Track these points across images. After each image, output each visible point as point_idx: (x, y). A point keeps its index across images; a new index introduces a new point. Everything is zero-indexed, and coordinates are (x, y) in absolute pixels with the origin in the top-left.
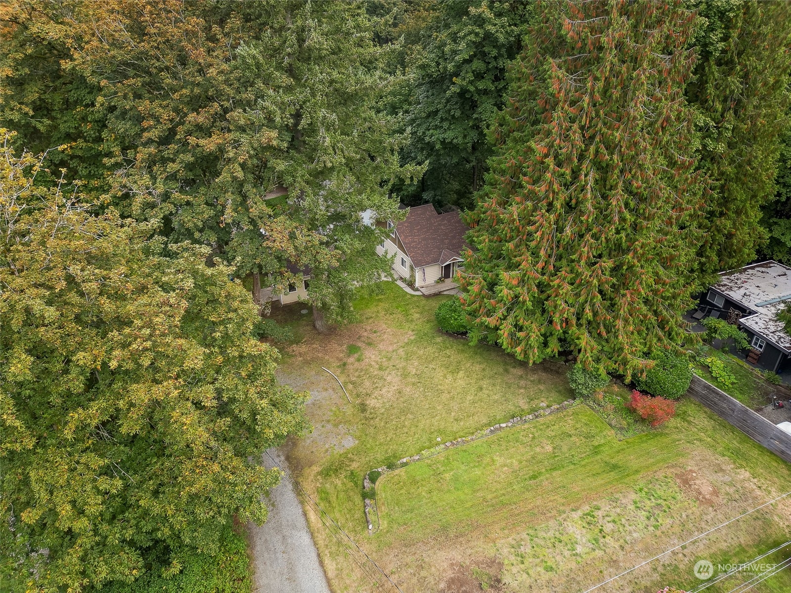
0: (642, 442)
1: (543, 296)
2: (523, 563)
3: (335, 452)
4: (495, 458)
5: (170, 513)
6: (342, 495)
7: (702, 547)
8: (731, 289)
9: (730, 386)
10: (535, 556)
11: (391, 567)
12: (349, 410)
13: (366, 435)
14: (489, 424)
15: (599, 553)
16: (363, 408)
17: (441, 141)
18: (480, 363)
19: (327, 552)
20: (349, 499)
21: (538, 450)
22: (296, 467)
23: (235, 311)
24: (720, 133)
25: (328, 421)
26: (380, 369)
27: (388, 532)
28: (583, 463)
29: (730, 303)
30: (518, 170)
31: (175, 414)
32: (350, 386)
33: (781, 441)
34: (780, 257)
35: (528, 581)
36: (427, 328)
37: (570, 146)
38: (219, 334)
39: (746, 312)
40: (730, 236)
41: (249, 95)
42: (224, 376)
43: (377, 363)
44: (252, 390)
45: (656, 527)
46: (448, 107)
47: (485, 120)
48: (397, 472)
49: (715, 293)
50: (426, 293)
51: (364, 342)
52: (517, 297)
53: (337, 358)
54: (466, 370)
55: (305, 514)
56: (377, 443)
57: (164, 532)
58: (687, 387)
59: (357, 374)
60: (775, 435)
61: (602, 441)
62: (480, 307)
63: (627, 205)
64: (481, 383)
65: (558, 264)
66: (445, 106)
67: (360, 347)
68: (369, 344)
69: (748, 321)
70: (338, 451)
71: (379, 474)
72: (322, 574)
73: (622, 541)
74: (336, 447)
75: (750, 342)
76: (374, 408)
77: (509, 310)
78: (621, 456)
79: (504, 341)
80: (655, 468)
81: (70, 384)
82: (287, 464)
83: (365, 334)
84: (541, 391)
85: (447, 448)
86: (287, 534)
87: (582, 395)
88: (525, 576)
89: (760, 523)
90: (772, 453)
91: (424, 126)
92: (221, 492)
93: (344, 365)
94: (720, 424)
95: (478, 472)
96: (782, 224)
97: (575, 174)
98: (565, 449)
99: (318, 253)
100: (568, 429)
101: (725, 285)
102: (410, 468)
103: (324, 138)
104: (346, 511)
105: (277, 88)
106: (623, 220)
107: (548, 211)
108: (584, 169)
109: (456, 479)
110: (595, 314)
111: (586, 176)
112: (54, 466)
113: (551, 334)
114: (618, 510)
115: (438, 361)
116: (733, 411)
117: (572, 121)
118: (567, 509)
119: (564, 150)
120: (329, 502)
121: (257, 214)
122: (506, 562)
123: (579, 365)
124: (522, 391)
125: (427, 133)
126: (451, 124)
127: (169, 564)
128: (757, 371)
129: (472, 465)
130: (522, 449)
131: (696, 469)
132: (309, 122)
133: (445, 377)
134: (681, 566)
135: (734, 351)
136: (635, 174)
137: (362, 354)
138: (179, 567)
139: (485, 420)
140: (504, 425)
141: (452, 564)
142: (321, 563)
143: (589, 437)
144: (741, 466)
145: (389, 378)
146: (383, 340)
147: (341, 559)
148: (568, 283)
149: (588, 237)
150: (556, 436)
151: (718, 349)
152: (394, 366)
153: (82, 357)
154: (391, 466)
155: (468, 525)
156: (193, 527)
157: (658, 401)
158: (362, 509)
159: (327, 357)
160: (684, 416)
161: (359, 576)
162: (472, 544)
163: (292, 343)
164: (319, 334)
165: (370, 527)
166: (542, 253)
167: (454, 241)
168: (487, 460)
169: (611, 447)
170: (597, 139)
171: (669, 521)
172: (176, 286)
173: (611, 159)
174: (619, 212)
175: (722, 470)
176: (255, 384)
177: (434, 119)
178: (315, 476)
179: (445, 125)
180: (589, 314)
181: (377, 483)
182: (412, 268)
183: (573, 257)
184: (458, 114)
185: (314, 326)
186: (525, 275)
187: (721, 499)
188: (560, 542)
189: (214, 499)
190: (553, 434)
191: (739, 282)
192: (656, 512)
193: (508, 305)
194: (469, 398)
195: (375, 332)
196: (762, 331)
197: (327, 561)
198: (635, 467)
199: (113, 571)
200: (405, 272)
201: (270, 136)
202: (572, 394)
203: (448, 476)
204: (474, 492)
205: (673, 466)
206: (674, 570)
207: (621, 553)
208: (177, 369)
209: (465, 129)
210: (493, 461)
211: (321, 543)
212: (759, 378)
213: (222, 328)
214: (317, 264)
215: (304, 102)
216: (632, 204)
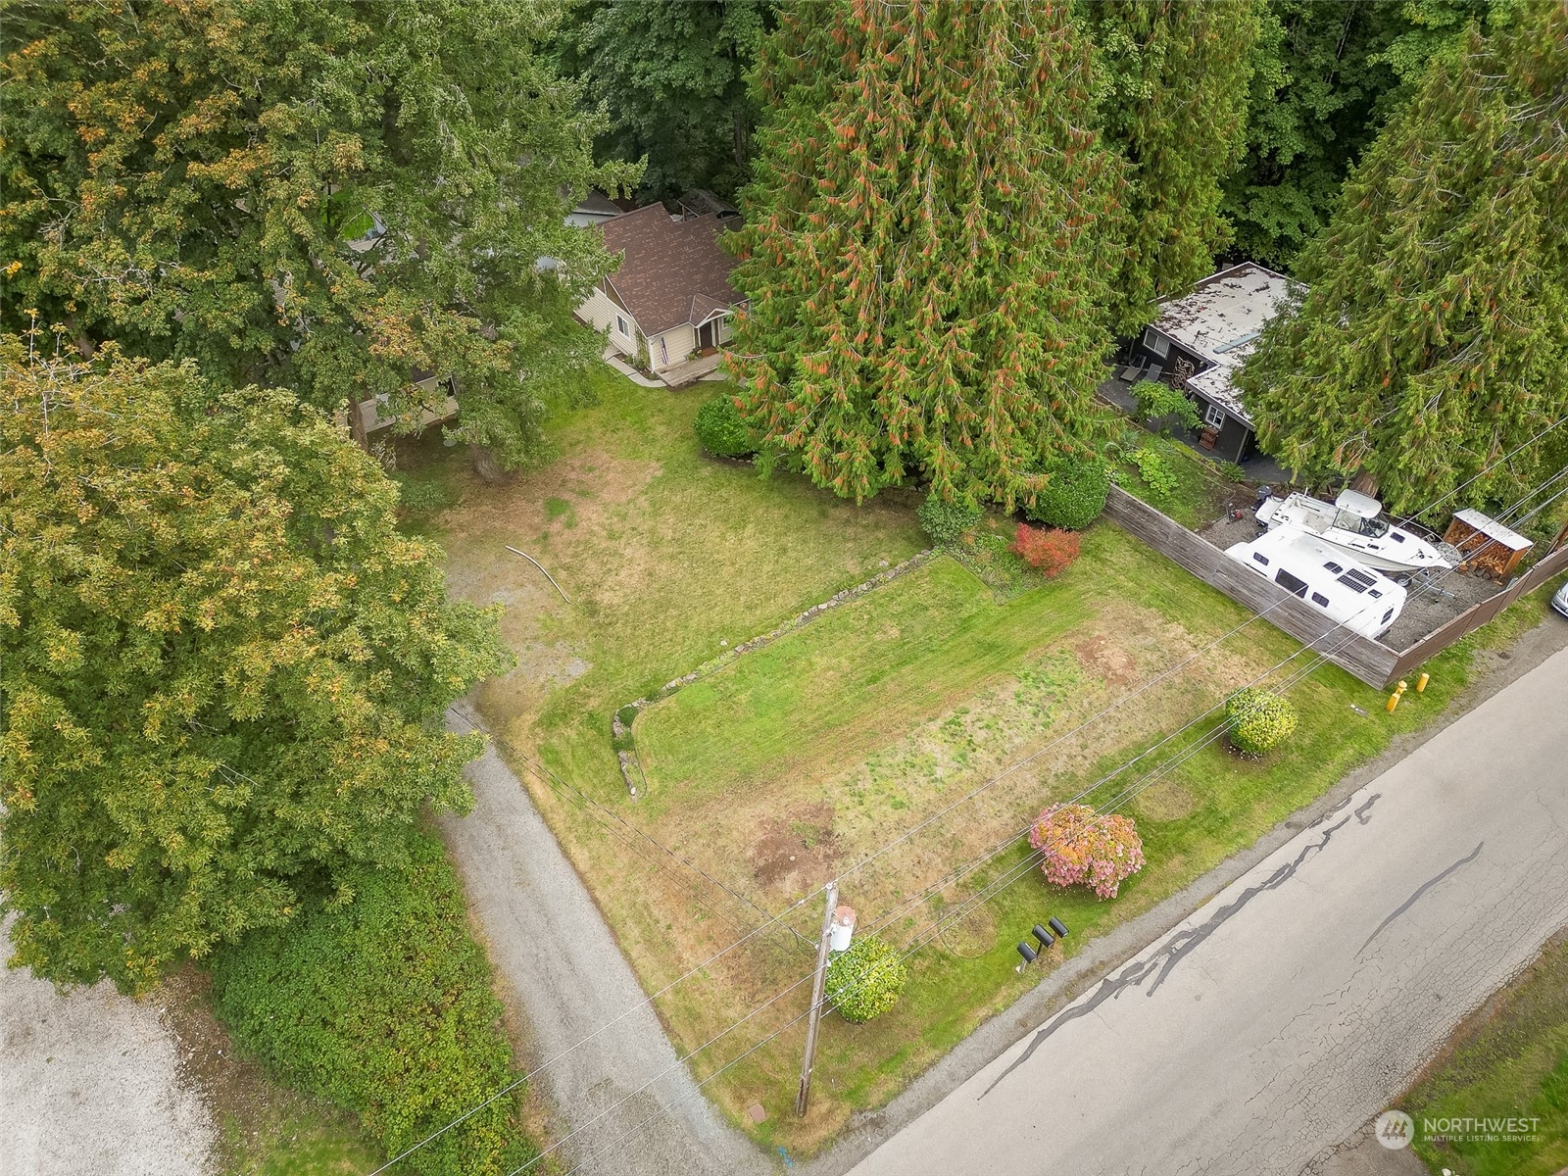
0: (1033, 603)
1: (870, 390)
2: (861, 803)
3: (557, 687)
4: (814, 659)
5: (325, 821)
6: (580, 752)
7: (1108, 741)
8: (1179, 324)
9: (1168, 494)
10: (878, 792)
11: (673, 842)
12: (568, 616)
13: (604, 653)
14: (801, 608)
15: (967, 773)
16: (591, 608)
17: (664, 85)
18: (780, 506)
19: (571, 837)
20: (593, 755)
21: (878, 637)
22: (496, 720)
23: (360, 496)
24: (1146, 62)
25: (536, 639)
26: (611, 536)
27: (661, 793)
28: (946, 648)
29: (1176, 350)
30: (808, 164)
31: (312, 680)
32: (563, 574)
33: (1230, 573)
34: (1263, 254)
35: (871, 826)
36: (684, 451)
37: (892, 125)
38: (343, 540)
39: (1200, 365)
40: (1170, 240)
41: (291, 70)
42: (366, 605)
43: (602, 526)
44: (417, 622)
45: (1046, 725)
46: (669, 15)
47: (742, 44)
48: (663, 703)
49: (1154, 334)
50: (673, 383)
51: (573, 491)
52: (828, 394)
53: (531, 526)
54: (758, 522)
55: (526, 789)
56: (625, 663)
57: (320, 850)
58: (1101, 506)
59: (570, 551)
60: (1222, 566)
61: (975, 610)
62: (770, 412)
63: (991, 221)
64: (784, 540)
65: (889, 332)
66: (663, 14)
67: (567, 502)
68: (584, 494)
69: (1202, 383)
70: (562, 685)
71: (635, 711)
72: (569, 869)
73: (999, 751)
74: (556, 679)
75: (1202, 417)
76: (610, 606)
77: (817, 417)
78: (1001, 630)
79: (815, 470)
80: (1048, 641)
81: (140, 662)
82: (478, 718)
83: (573, 475)
84: (880, 541)
85: (738, 655)
86: (503, 822)
87: (942, 541)
88: (865, 820)
89: (1190, 696)
90: (1218, 592)
91: (627, 54)
92: (396, 779)
93: (545, 537)
94: (1149, 558)
95: (789, 684)
96: (1265, 196)
97: (905, 173)
98: (918, 630)
99: (469, 349)
100: (922, 598)
101: (1171, 318)
102: (683, 694)
103: (450, 140)
104: (591, 774)
105: (341, 50)
106: (985, 251)
107: (865, 241)
108: (918, 165)
109: (756, 700)
110: (953, 411)
111: (922, 176)
112: (139, 786)
113: (889, 449)
114: (993, 710)
115: (709, 512)
116: (1167, 535)
117: (892, 76)
118: (923, 719)
119: (882, 133)
120: (562, 765)
121: (347, 296)
122: (838, 806)
123: (933, 497)
124: (850, 545)
125: (634, 67)
126: (678, 49)
127: (334, 892)
128: (1211, 464)
129: (779, 675)
130: (854, 640)
131: (1105, 633)
132: (415, 109)
133: (723, 537)
134: (1080, 773)
135: (1178, 434)
136: (1000, 170)
137: (573, 514)
138: (351, 893)
139: (794, 603)
140: (823, 606)
141: (762, 823)
142: (566, 854)
143: (955, 605)
144: (1175, 619)
145: (628, 552)
146: (607, 483)
147: (595, 843)
148: (907, 365)
149: (932, 285)
150: (904, 612)
151: (1154, 432)
152: (633, 529)
153: (153, 619)
154: (652, 697)
155: (780, 765)
156: (363, 835)
157: (1055, 537)
158: (616, 767)
159: (511, 527)
160: (1095, 553)
161: (626, 861)
162: (788, 790)
163: (440, 507)
164: (488, 484)
165: (633, 791)
166: (862, 317)
167: (713, 276)
168: (802, 664)
169: (987, 618)
170: (935, 111)
171: (1064, 714)
172: (256, 473)
173: (960, 147)
174: (979, 238)
175: (1144, 629)
176: (417, 609)
177: (643, 36)
178: (531, 729)
179: (668, 51)
180: (942, 415)
181: (634, 725)
182: (640, 338)
183: (911, 322)
184: (689, 29)
185: (476, 471)
186: (837, 357)
187: (1139, 672)
188: (913, 766)
189: (388, 791)
190: (900, 609)
191: (1193, 310)
192: (1047, 704)
193: (814, 409)
194: (767, 568)
195: (590, 470)
196: (1219, 396)
197: (575, 850)
198: (1020, 643)
199: (252, 916)
200: (628, 343)
201: (348, 149)
202: (928, 541)
203: (743, 698)
204: (786, 715)
205: (1072, 635)
206: (1070, 780)
207: (998, 768)
208: (298, 613)
209: (707, 59)
210: (811, 664)
211: (560, 826)
212: (1213, 475)
213: (344, 528)
214: (470, 370)
215: (400, 73)
216: (999, 222)
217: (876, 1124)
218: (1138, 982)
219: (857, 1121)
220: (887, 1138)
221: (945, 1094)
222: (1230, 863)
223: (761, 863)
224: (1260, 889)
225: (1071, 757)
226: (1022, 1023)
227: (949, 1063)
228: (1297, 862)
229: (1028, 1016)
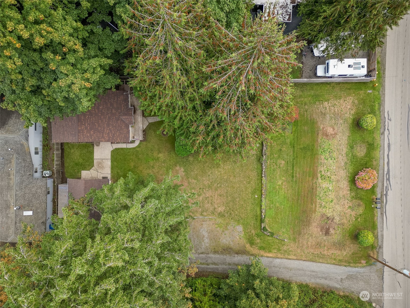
3: (242, 236)
4: (278, 184)
7: (344, 149)
12: (220, 221)
13: (239, 220)
15: (334, 183)
16: (222, 215)
19: (286, 256)
21: (281, 166)
22: (244, 252)
35: (332, 210)
45: (335, 159)
50: (141, 139)
55: (268, 257)
61: (289, 140)
70: (242, 234)
71: (265, 227)
73: (334, 173)
74: (240, 235)
76: (224, 210)
82: (240, 255)
85: (265, 198)
86: (273, 265)
102: (267, 215)
114: (325, 166)
120: (266, 247)
122: (324, 212)
130: (278, 172)
133: (219, 171)
134: (346, 160)
140: (264, 170)
141: (317, 227)
142: (290, 259)
147: (291, 253)
158: (276, 239)
165: (285, 240)
167: (115, 106)
168: (277, 187)
169: (293, 139)
171: (335, 153)
175: (324, 114)
178: (252, 247)
181: (268, 230)
188: (326, 192)
190: (277, 155)
192: (331, 155)
197: (290, 257)
206: (346, 164)
207: (337, 177)
211: (282, 256)
217: (380, 248)
218: (388, 190)
219: (377, 250)
220: (383, 248)
221: (383, 235)
222: (381, 152)
223: (324, 233)
224: (389, 153)
225: (343, 160)
226: (381, 214)
227: (379, 230)
228: (389, 141)
229: (381, 212)
